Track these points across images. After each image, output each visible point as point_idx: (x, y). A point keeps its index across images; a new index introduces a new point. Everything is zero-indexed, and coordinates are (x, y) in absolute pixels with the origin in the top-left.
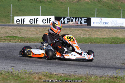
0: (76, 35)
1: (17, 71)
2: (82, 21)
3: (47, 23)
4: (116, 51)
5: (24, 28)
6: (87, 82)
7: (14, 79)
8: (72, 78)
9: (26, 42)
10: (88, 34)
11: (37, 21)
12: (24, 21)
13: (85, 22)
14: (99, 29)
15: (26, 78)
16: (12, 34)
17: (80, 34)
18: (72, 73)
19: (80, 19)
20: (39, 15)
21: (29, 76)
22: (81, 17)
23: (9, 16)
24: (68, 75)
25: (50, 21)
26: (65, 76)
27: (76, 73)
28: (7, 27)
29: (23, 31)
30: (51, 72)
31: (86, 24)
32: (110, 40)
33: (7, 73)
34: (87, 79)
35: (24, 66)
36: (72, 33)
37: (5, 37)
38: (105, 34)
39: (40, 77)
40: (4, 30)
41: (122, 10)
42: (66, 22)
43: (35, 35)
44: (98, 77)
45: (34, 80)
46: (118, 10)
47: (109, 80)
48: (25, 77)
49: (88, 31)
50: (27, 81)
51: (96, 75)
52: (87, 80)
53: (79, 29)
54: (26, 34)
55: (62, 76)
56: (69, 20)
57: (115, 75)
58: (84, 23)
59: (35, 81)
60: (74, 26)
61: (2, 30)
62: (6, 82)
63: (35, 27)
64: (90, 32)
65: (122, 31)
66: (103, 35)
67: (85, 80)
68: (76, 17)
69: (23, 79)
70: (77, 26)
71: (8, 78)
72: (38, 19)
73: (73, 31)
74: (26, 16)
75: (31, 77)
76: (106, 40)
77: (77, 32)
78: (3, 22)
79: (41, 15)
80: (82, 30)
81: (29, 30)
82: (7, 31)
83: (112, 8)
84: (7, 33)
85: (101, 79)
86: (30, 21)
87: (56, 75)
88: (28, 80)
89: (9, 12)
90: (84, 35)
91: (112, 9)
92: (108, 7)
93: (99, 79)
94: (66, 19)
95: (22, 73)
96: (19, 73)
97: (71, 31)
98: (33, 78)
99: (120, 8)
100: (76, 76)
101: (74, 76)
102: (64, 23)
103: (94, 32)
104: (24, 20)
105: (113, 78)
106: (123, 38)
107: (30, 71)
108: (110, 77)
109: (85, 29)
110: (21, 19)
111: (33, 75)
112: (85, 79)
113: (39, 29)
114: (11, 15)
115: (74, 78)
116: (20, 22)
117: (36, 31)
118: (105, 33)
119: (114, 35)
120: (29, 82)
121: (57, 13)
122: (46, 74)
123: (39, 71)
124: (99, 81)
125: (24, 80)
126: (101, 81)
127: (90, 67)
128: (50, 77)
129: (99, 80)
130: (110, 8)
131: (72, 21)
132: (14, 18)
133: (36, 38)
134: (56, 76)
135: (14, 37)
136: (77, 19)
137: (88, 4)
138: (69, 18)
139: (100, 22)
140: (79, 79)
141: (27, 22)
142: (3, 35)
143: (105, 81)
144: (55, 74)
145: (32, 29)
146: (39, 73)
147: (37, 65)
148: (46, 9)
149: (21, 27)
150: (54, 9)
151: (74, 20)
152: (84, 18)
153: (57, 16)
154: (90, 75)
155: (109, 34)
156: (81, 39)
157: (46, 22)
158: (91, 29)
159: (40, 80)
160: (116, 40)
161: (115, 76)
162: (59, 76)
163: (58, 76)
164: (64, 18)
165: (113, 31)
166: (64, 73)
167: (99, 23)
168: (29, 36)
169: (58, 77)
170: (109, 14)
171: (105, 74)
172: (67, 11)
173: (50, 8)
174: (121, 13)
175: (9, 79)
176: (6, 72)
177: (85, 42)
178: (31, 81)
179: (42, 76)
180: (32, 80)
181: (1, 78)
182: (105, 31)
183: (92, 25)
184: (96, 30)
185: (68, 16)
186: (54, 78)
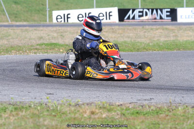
0: (154, 37)
1: (55, 102)
2: (162, 12)
3: (107, 19)
5: (69, 29)
6: (170, 116)
7: (51, 115)
10: (174, 36)
12: (68, 18)
13: (167, 16)
14: (191, 26)
15: (70, 113)
16: (49, 39)
17: (160, 36)
18: (146, 103)
19: (159, 11)
20: (93, 7)
21: (75, 110)
22: (161, 7)
23: (44, 10)
24: (139, 106)
25: (110, 16)
26: (133, 108)
27: (152, 101)
28: (41, 28)
29: (67, 33)
30: (112, 101)
31: (170, 18)
33: (39, 106)
34: (170, 112)
35: (68, 92)
36: (146, 34)
37: (37, 45)
39: (93, 110)
40: (36, 33)
42: (137, 17)
44: (189, 107)
45: (83, 116)
48: (68, 112)
49: (173, 30)
50: (71, 118)
51: (186, 103)
52: (170, 114)
53: (158, 27)
55: (129, 107)
56: (141, 14)
59: (85, 117)
60: (150, 23)
61: (32, 33)
62: (37, 120)
67: (167, 113)
68: (152, 7)
69: (65, 115)
70: (154, 23)
71: (41, 113)
72: (91, 13)
73: (149, 31)
74: (71, 9)
75: (78, 111)
77: (154, 32)
78: (35, 21)
79: (97, 7)
80: (163, 30)
82: (42, 35)
84: (41, 38)
86: (78, 18)
87: (119, 105)
88: (73, 115)
89: (44, 5)
90: (166, 36)
94: (136, 12)
95: (63, 105)
96: (58, 104)
97: (145, 32)
98: (82, 113)
100: (152, 108)
101: (150, 107)
102: (134, 18)
103: (182, 31)
104: (69, 16)
107: (77, 101)
109: (168, 27)
110: (64, 15)
111: (81, 108)
112: (168, 110)
114: (48, 10)
115: (148, 110)
116: (63, 20)
120: (75, 119)
121: (121, 4)
122: (104, 105)
123: (91, 100)
124: (191, 114)
125: (67, 116)
126: (193, 114)
127: (176, 91)
128: (109, 110)
129: (191, 112)
131: (146, 14)
132: (52, 13)
134: (119, 108)
135: (51, 44)
136: (155, 11)
138: (142, 10)
139: (191, 14)
140: (158, 111)
142: (34, 42)
144: (117, 104)
146: (92, 103)
149: (63, 28)
151: (149, 13)
152: (166, 10)
153: (122, 7)
154: (175, 105)
156: (161, 44)
157: (105, 17)
158: (178, 26)
159: (92, 116)
162: (125, 108)
163: (123, 107)
164: (133, 10)
166: (133, 103)
167: (190, 17)
169: (123, 109)
175: (41, 115)
176: (37, 103)
177: (168, 49)
179: (96, 108)
180: (80, 117)
181: (29, 114)
183: (179, 20)
184: (186, 29)
185: (140, 7)
186: (115, 111)
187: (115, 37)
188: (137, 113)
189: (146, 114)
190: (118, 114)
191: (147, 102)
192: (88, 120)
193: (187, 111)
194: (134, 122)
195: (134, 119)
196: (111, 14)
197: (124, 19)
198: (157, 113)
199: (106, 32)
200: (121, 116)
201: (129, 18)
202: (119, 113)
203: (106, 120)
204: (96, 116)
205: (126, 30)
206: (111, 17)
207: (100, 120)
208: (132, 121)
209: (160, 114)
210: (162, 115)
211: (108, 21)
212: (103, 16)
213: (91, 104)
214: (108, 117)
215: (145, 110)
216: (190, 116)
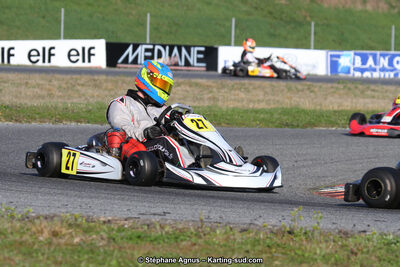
2: (190, 55)
3: (84, 61)
4: (294, 152)
5: (11, 76)
6: (199, 245)
8: (157, 232)
9: (16, 121)
10: (209, 99)
11: (50, 55)
12: (9, 55)
13: (199, 60)
14: (242, 82)
15: (12, 233)
17: (185, 98)
18: (155, 219)
19: (184, 51)
20: (56, 36)
21: (22, 228)
22: (188, 43)
24: (142, 225)
25: (90, 55)
26: (132, 228)
27: (168, 216)
29: (6, 85)
30: (91, 214)
31: (204, 65)
32: (276, 116)
34: (200, 237)
35: (8, 194)
38: (261, 97)
39: (57, 229)
41: (313, 24)
42: (141, 60)
43: (43, 97)
44: (236, 231)
45: (37, 238)
46: (300, 24)
47: (268, 241)
48: (9, 231)
49: (208, 87)
50: (15, 241)
51: (229, 223)
52: (200, 241)
53: (181, 80)
54: (16, 97)
55: (123, 226)
56: (149, 54)
57: (287, 224)
58: (196, 64)
59: (41, 242)
63: (43, 75)
64: (215, 90)
65: (312, 89)
66: (254, 102)
67: (194, 240)
68: (173, 43)
69: (2, 236)
72: (53, 48)
74: (16, 39)
75: (28, 230)
76: (262, 116)
77: (174, 90)
79: (65, 38)
80: (190, 86)
81: (27, 83)
83: (284, 16)
85: (245, 235)
86: (29, 56)
87: (104, 222)
88: (18, 237)
90: (195, 99)
91: (281, 19)
92: (270, 13)
93: (238, 237)
94: (141, 50)
98: (35, 233)
99: (308, 19)
100: (166, 230)
101: (162, 228)
102: (135, 61)
103: (226, 90)
104: (12, 52)
105: (280, 232)
106: (314, 111)
107: (25, 210)
108: (272, 232)
109: (199, 81)
110: (3, 49)
111: (34, 224)
112: (196, 235)
113: (57, 81)
115: (160, 233)
117: (48, 87)
118: (260, 95)
119: (287, 101)
120: (21, 244)
121: (113, 32)
122: (76, 219)
123: (52, 211)
124: (238, 243)
125: (6, 237)
126: (242, 243)
127: (211, 200)
128: (87, 231)
129: (239, 240)
130: (275, 18)
131: (160, 56)
133: (47, 107)
134: (105, 227)
136: (176, 51)
137: (209, 4)
138: (151, 47)
140: (177, 236)
141: (20, 58)
143: (256, 242)
144: (102, 219)
145: (36, 79)
146: (55, 216)
147: (49, 194)
148: (81, 19)
150: (103, 18)
151: (165, 53)
152: (197, 49)
153: (114, 40)
154: (209, 225)
155: (272, 98)
157: (80, 57)
158: (220, 82)
159: (55, 240)
160: (294, 117)
161: (288, 229)
162: (116, 228)
163: (112, 226)
164: (135, 47)
165: (286, 90)
166: (131, 218)
168: (26, 101)
169: (113, 229)
170: (272, 36)
171: (256, 222)
172: (143, 25)
173: (91, 16)
174: (310, 35)
178: (27, 240)
179: (62, 226)
180: (30, 241)
182: (259, 87)
184: (233, 86)
185: (148, 41)
186: (98, 233)
187: (98, 96)
188: (139, 237)
189: (156, 239)
190: (102, 239)
191: (158, 218)
192: (46, 248)
193: (232, 237)
194: (133, 255)
195: (134, 249)
196: (92, 51)
197: (116, 63)
198: (176, 238)
199: (83, 85)
200: (109, 242)
201: (126, 61)
202: (105, 235)
203: (79, 248)
204: (62, 241)
205: (120, 82)
206: (92, 57)
207: (70, 247)
208: (128, 251)
209: (182, 240)
210: (184, 243)
211: (86, 64)
212: (78, 55)
213: (52, 218)
214: (84, 242)
215: (153, 234)
216: (236, 246)
